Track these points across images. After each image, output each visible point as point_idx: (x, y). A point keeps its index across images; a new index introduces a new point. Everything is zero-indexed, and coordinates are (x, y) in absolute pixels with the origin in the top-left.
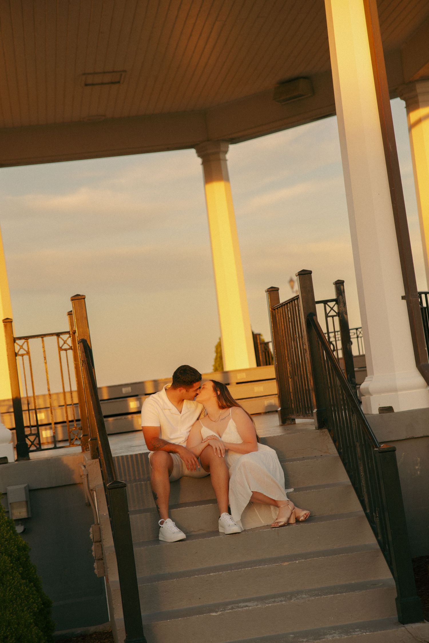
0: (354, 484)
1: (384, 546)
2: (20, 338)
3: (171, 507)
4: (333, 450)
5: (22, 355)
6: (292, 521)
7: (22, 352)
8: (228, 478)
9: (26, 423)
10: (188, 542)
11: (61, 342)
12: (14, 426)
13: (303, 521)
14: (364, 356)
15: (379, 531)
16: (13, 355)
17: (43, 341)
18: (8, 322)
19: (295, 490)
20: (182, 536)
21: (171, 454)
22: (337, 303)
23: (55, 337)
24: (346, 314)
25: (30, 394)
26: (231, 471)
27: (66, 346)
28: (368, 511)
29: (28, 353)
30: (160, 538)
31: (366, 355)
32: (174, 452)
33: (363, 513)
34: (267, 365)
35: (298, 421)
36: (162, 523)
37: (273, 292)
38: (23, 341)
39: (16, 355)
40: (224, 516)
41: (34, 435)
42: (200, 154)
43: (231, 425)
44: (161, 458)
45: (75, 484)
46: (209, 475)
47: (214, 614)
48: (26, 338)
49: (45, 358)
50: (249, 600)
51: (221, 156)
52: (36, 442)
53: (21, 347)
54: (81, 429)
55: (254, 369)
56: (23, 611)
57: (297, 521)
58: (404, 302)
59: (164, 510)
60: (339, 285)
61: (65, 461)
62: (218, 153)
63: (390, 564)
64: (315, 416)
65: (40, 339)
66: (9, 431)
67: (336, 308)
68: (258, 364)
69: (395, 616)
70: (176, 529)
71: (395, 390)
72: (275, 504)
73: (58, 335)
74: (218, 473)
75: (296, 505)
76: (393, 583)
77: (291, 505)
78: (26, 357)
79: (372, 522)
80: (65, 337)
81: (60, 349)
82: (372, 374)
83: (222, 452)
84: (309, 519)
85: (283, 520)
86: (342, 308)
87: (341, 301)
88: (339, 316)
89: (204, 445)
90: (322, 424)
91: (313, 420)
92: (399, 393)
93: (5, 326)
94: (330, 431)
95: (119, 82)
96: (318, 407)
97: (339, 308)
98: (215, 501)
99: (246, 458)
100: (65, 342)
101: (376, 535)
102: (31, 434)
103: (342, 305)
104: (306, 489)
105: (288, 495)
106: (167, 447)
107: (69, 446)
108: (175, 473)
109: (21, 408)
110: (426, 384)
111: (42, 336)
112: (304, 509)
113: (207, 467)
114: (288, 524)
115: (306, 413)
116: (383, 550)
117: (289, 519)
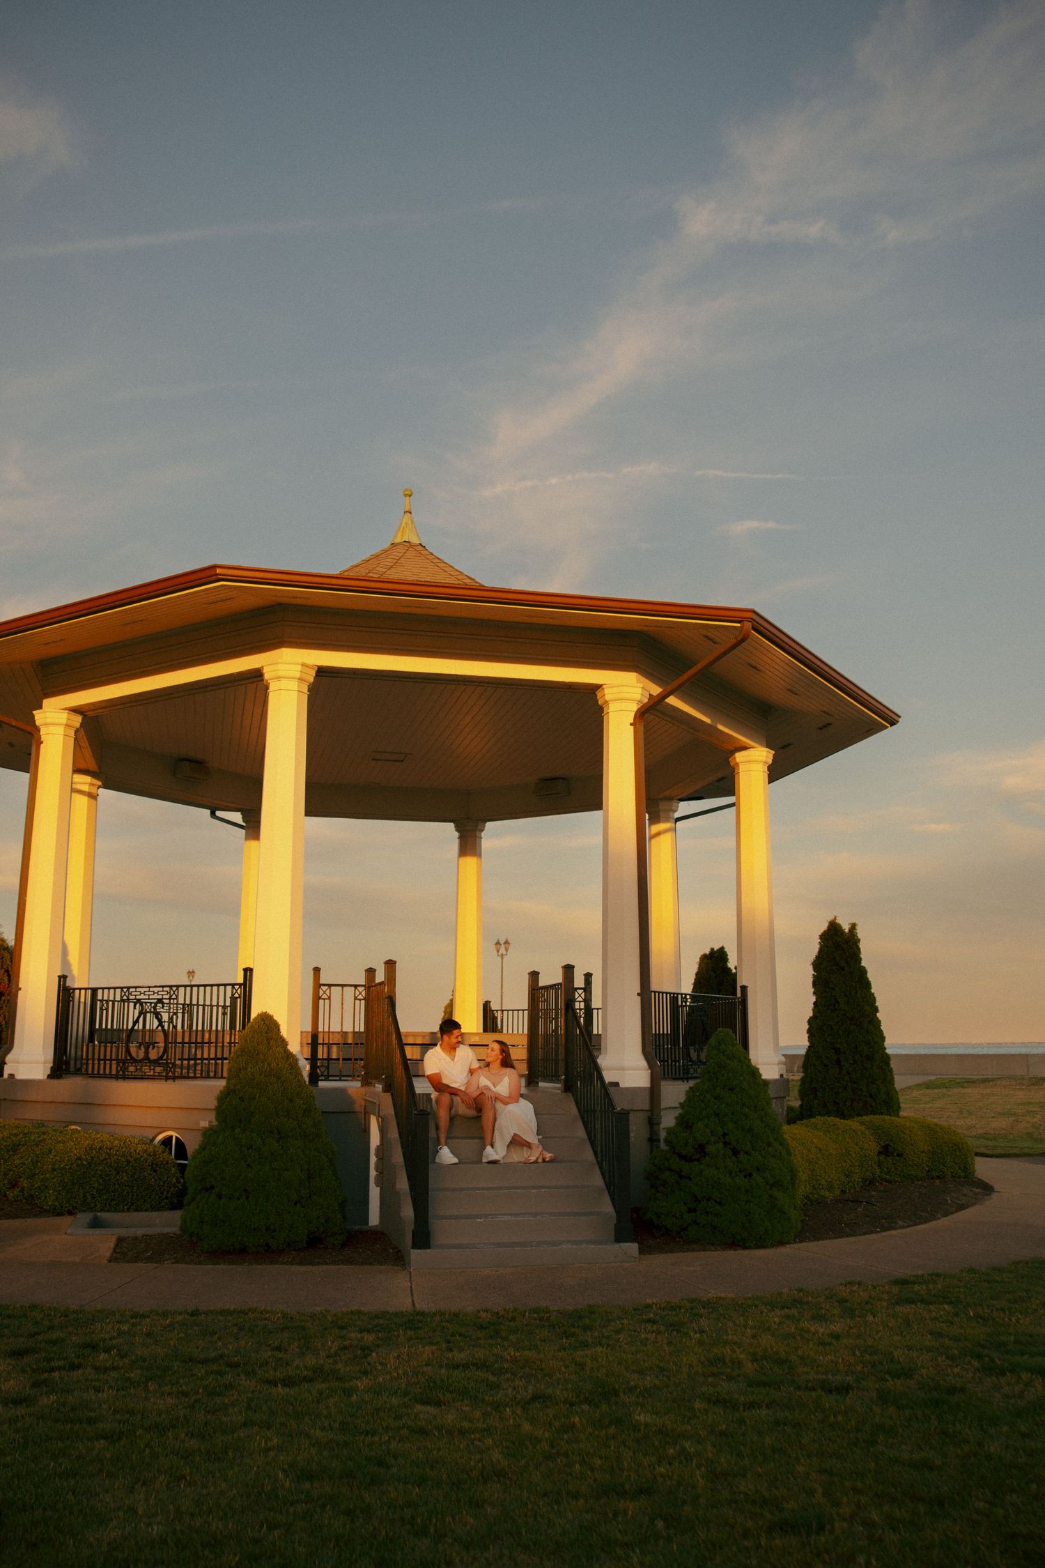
0: (590, 1139)
1: (609, 1185)
2: (324, 985)
3: (448, 1138)
4: (574, 1110)
5: (324, 999)
6: (540, 1160)
7: (324, 996)
8: (495, 1120)
9: (320, 1056)
10: (460, 1166)
11: (357, 993)
12: (309, 1057)
13: (548, 1162)
14: (600, 1035)
15: (607, 1175)
16: (317, 998)
17: (343, 990)
18: (317, 970)
19: (543, 1138)
20: (455, 1160)
21: (453, 1096)
22: (584, 991)
23: (353, 988)
24: (591, 1001)
25: (326, 1030)
26: (498, 1116)
27: (360, 997)
28: (599, 1159)
29: (329, 998)
30: (436, 1161)
31: (602, 1036)
32: (456, 1095)
33: (595, 1161)
34: (493, 1032)
35: (541, 1084)
36: (440, 1149)
37: (534, 975)
38: (327, 987)
39: (320, 998)
40: (489, 1148)
41: (325, 1066)
42: (458, 829)
43: (506, 1080)
44: (446, 1098)
45: (355, 1112)
46: (480, 1116)
47: (479, 1220)
48: (330, 986)
49: (342, 1004)
50: (505, 1215)
51: (478, 833)
52: (326, 1073)
53: (324, 992)
54: (363, 1067)
55: (480, 1034)
56: (331, 1200)
57: (544, 1160)
58: (639, 998)
59: (443, 1140)
60: (588, 977)
61: (350, 1092)
62: (475, 831)
63: (613, 1200)
64: (563, 1083)
65: (340, 988)
66: (305, 1060)
67: (583, 995)
68: (485, 1030)
69: (613, 1238)
70: (451, 1155)
71: (623, 1069)
72: (529, 1145)
73: (356, 986)
74: (487, 1116)
75: (544, 1149)
76: (614, 1214)
77: (541, 1148)
78: (327, 1001)
79: (601, 1168)
80: (361, 989)
81: (356, 998)
82: (606, 1053)
83: (493, 1099)
84: (552, 1161)
85: (533, 1159)
86: (588, 996)
87: (588, 989)
88: (585, 1002)
89: (478, 1093)
90: (568, 1088)
91: (560, 1085)
92: (626, 1072)
93: (314, 974)
94: (573, 1095)
95: (402, 761)
96: (566, 1075)
97: (585, 995)
98: (482, 1138)
99: (511, 1107)
100: (360, 993)
101: (604, 1178)
102: (322, 1066)
103: (588, 994)
104: (550, 1137)
105: (539, 1140)
106: (449, 1089)
107: (352, 1080)
108: (453, 1111)
109: (317, 1041)
110: (648, 1067)
111: (343, 986)
112: (550, 1153)
113: (480, 1110)
114: (536, 1162)
115: (553, 1078)
116: (608, 1189)
117: (538, 1158)
